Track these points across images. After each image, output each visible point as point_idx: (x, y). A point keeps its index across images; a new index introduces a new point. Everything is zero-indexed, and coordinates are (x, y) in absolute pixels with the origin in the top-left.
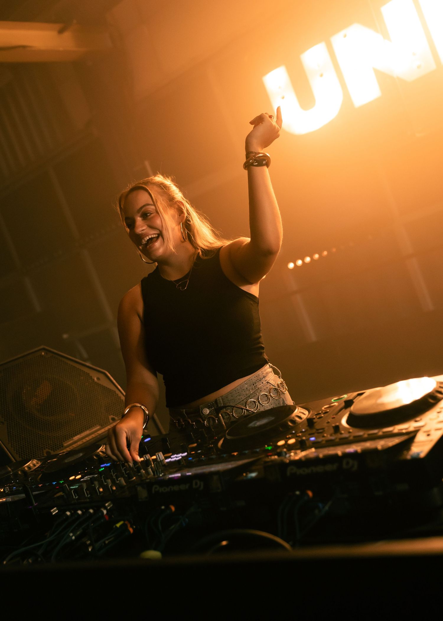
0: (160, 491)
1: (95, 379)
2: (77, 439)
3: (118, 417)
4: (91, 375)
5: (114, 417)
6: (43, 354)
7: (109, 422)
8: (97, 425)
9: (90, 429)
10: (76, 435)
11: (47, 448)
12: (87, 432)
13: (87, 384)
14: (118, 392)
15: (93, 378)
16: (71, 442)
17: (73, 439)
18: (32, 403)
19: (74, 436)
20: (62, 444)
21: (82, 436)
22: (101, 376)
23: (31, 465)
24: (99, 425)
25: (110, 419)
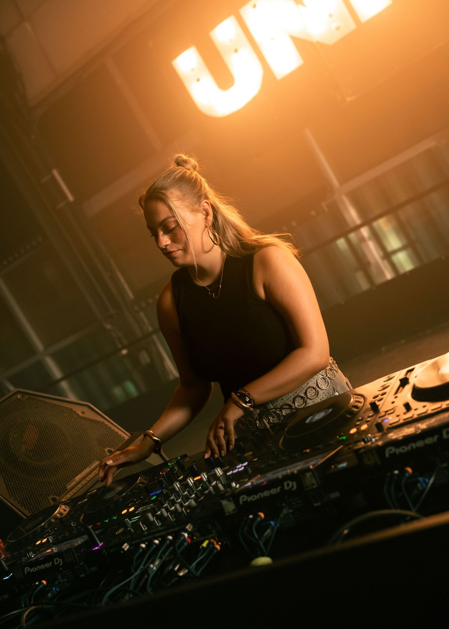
0: (249, 500)
1: (80, 414)
2: (79, 479)
3: (114, 448)
4: (74, 410)
5: (110, 449)
6: (19, 397)
7: (106, 455)
8: (95, 461)
9: (89, 466)
10: (77, 475)
11: (51, 494)
12: (87, 470)
13: (73, 420)
14: (106, 423)
15: (77, 412)
16: (74, 483)
17: (75, 480)
18: (22, 450)
19: (75, 477)
20: (65, 488)
21: (83, 475)
22: (85, 409)
23: (62, 511)
24: (97, 460)
25: (106, 452)
